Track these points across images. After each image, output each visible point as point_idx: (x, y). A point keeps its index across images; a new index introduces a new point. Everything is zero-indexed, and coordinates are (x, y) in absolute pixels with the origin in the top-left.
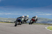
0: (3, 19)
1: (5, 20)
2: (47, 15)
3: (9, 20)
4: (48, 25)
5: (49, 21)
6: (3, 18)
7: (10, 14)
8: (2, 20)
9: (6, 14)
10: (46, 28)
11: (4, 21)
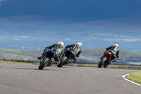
0: (8, 53)
1: (14, 56)
2: (126, 40)
3: (23, 54)
4: (130, 68)
5: (132, 58)
6: (7, 50)
7: (27, 37)
8: (6, 56)
9: (16, 38)
10: (124, 76)
11: (10, 58)
